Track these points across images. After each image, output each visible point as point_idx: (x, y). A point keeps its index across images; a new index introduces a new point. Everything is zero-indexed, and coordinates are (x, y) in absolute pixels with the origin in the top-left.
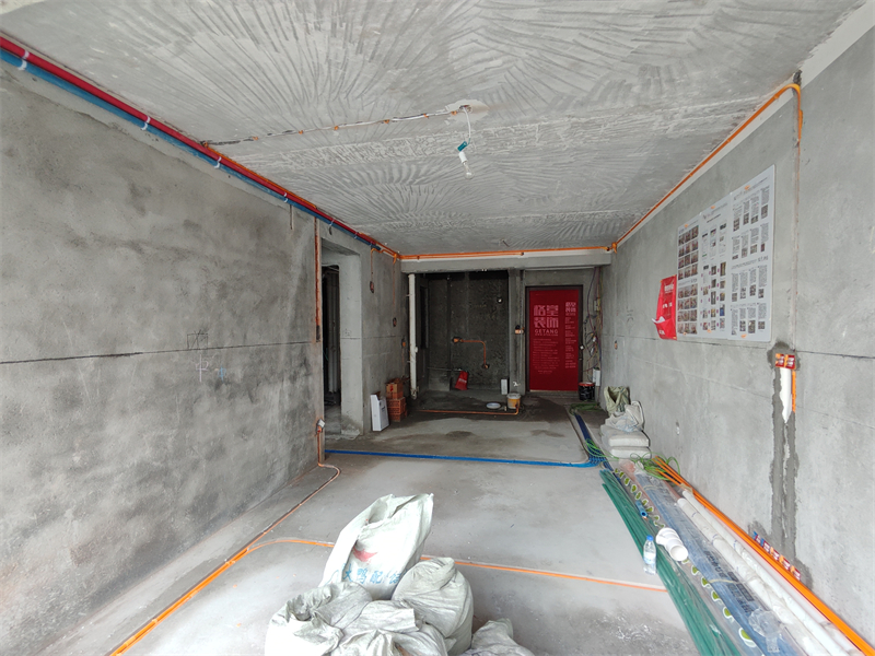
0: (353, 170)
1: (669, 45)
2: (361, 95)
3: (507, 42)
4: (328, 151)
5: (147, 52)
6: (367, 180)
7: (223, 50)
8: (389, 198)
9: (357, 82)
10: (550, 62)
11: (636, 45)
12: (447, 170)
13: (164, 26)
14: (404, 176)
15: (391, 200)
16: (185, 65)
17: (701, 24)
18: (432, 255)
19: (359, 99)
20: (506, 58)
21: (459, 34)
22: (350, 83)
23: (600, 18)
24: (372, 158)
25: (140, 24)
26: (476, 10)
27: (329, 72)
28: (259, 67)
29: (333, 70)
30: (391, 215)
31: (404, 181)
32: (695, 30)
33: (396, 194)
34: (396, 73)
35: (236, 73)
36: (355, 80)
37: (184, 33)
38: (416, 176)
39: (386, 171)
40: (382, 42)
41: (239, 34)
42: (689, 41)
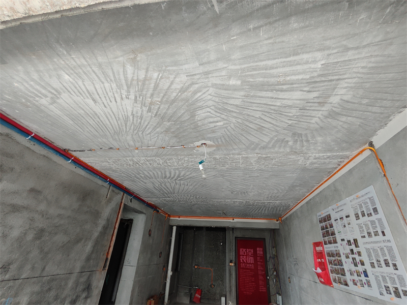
0: (146, 171)
1: (306, 123)
2: (150, 133)
3: (226, 114)
4: (132, 160)
5: (35, 100)
7: (77, 104)
10: (247, 126)
11: (290, 122)
12: (195, 175)
13: (45, 88)
14: (172, 176)
15: (165, 187)
16: (56, 110)
17: (322, 115)
18: (187, 216)
19: (149, 135)
20: (225, 122)
21: (201, 108)
22: (144, 127)
23: (272, 107)
24: (155, 165)
25: (31, 86)
26: (210, 97)
27: (133, 120)
28: (96, 114)
29: (135, 119)
30: (165, 195)
31: (172, 178)
32: (319, 118)
33: (168, 184)
34: (168, 124)
35: (84, 116)
36: (147, 125)
37: (55, 93)
38: (179, 176)
39: (163, 172)
40: (161, 108)
41: (85, 97)
42: (316, 123)
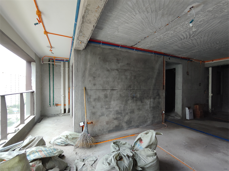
0: (167, 41)
2: (156, 22)
4: (157, 39)
5: (114, 34)
6: (173, 42)
7: (124, 28)
8: (185, 45)
9: (152, 20)
14: (185, 37)
19: (156, 23)
22: (151, 21)
24: (170, 35)
25: (111, 30)
27: (145, 21)
29: (145, 20)
31: (187, 38)
33: (186, 43)
34: (161, 12)
35: (128, 31)
36: (152, 19)
37: (117, 28)
39: (178, 37)
40: (152, 7)
41: (124, 24)
